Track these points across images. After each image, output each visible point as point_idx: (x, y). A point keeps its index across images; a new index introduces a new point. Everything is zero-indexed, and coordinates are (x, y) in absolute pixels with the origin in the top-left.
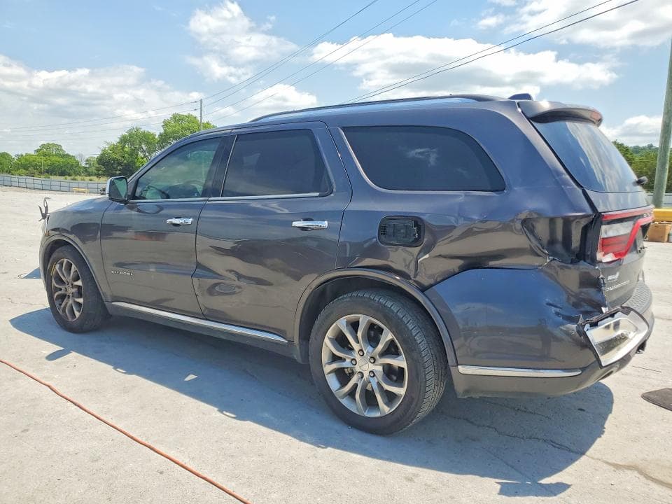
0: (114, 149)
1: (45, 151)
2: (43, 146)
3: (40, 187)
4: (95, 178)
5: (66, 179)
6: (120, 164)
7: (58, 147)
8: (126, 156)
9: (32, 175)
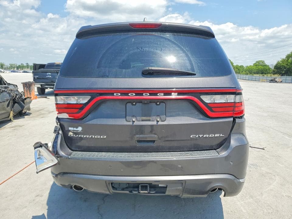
0: (283, 61)
1: (257, 64)
2: (257, 62)
3: (248, 79)
4: (272, 75)
5: (260, 75)
6: (285, 68)
7: (263, 62)
8: (289, 64)
9: (247, 74)
